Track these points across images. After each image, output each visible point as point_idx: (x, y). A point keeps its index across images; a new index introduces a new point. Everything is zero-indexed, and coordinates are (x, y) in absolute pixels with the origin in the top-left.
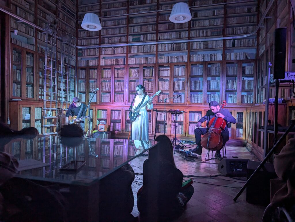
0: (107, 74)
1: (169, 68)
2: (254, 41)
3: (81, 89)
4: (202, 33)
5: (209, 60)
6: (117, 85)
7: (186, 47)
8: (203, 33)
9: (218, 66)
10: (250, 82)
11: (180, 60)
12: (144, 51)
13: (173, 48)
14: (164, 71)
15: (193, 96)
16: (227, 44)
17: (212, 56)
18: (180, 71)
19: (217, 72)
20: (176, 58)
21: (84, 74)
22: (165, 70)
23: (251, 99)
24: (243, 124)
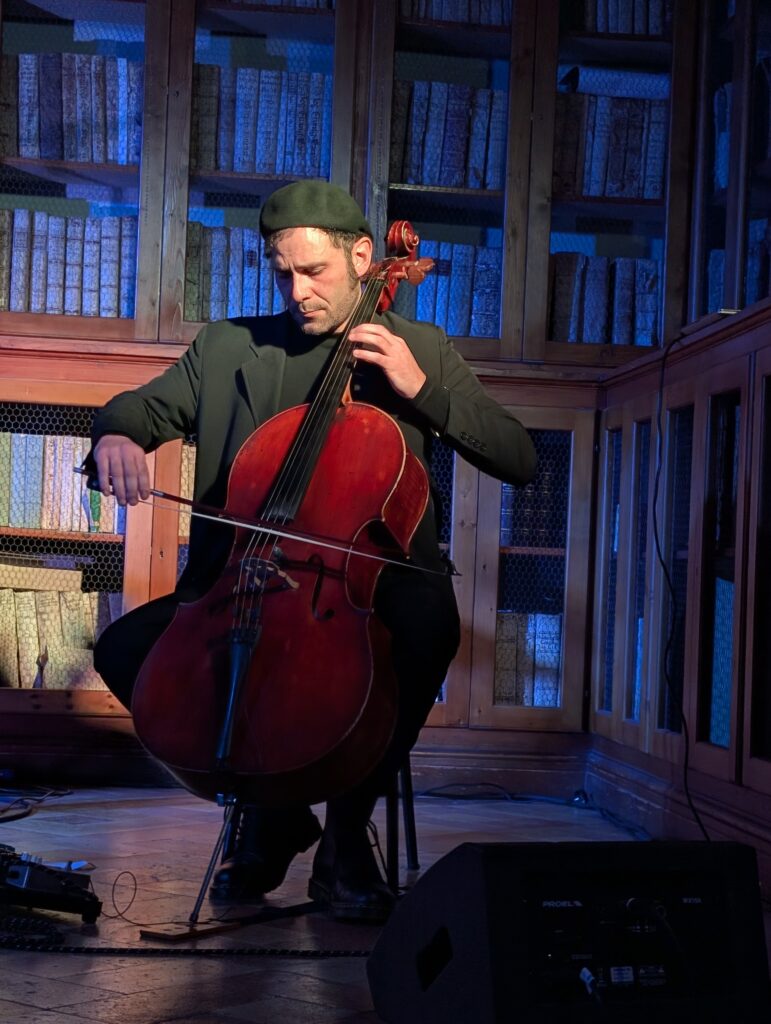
15: (31, 237)
23: (638, 304)
24: (563, 559)
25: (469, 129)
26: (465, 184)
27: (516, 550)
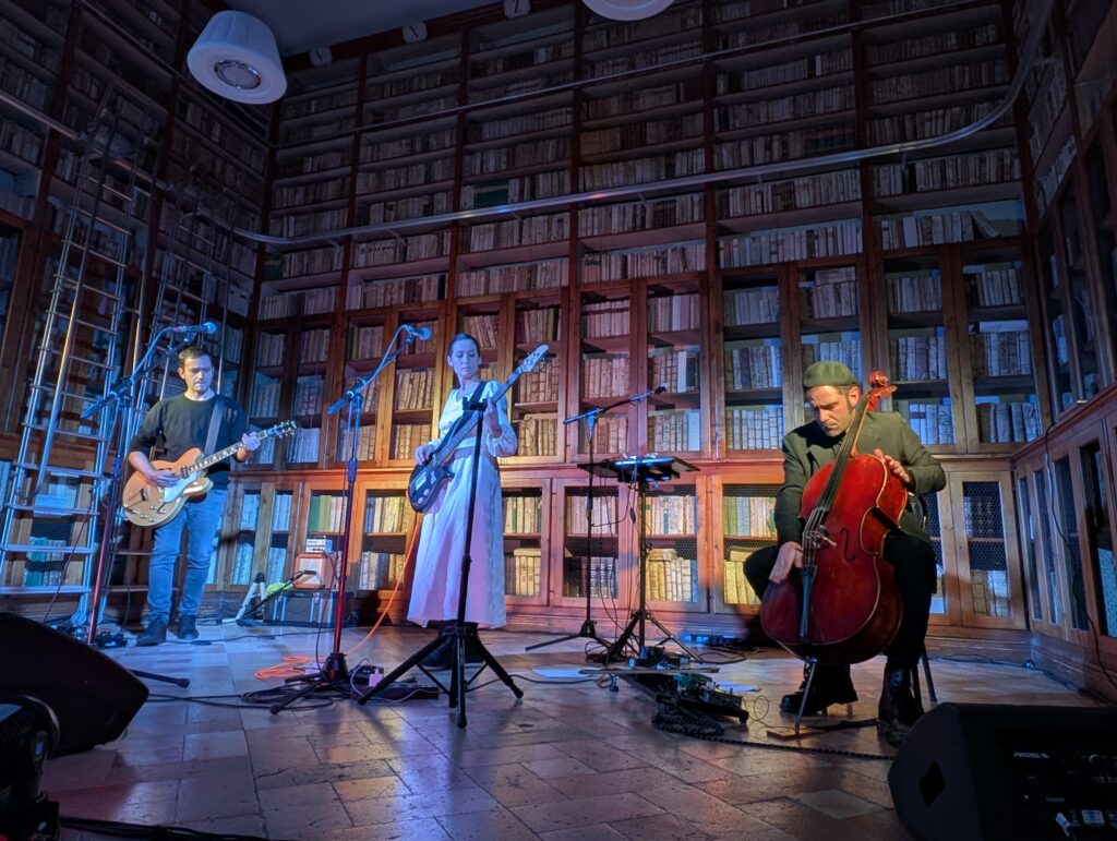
0: (372, 342)
1: (626, 304)
2: (1007, 161)
3: (265, 409)
4: (766, 149)
5: (805, 257)
6: (406, 384)
7: (696, 211)
8: (768, 147)
9: (844, 279)
10: (1008, 341)
11: (673, 264)
12: (520, 241)
13: (643, 219)
14: (607, 315)
15: (741, 419)
16: (879, 182)
17: (817, 237)
18: (676, 313)
19: (843, 304)
20: (658, 258)
21: (281, 350)
22: (610, 311)
23: (1026, 423)
24: (1003, 543)
25: (928, 355)
26: (929, 378)
27: (976, 540)
